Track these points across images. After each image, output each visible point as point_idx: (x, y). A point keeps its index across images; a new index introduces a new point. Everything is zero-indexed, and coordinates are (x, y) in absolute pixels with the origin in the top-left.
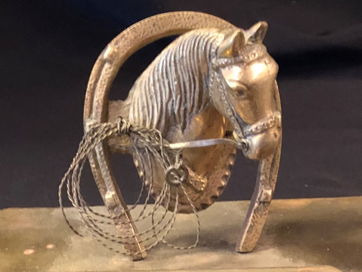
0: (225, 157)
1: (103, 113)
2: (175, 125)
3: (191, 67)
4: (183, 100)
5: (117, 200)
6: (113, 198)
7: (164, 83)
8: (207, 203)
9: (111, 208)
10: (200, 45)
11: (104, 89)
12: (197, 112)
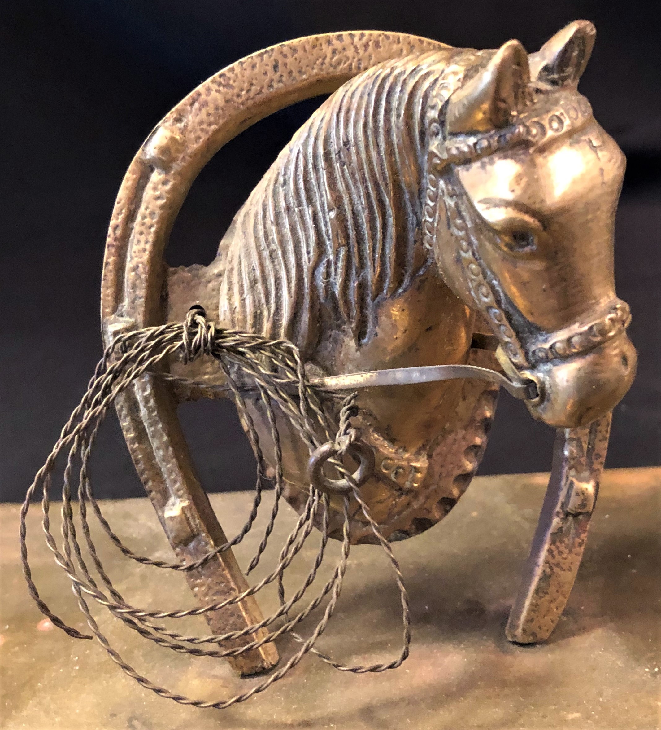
0: (472, 400)
1: (149, 299)
2: (339, 327)
3: (371, 170)
4: (355, 261)
5: (195, 521)
6: (183, 516)
7: (302, 217)
8: (429, 517)
9: (180, 542)
10: (395, 104)
11: (151, 238)
12: (394, 292)
